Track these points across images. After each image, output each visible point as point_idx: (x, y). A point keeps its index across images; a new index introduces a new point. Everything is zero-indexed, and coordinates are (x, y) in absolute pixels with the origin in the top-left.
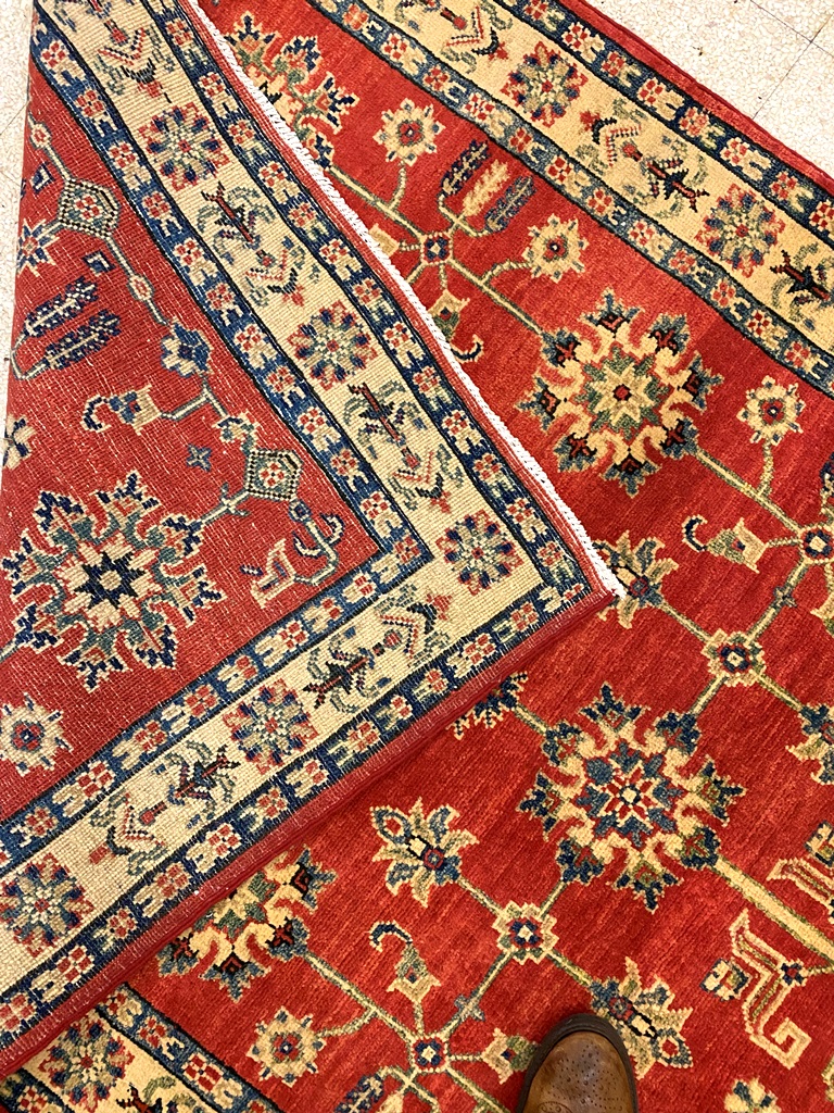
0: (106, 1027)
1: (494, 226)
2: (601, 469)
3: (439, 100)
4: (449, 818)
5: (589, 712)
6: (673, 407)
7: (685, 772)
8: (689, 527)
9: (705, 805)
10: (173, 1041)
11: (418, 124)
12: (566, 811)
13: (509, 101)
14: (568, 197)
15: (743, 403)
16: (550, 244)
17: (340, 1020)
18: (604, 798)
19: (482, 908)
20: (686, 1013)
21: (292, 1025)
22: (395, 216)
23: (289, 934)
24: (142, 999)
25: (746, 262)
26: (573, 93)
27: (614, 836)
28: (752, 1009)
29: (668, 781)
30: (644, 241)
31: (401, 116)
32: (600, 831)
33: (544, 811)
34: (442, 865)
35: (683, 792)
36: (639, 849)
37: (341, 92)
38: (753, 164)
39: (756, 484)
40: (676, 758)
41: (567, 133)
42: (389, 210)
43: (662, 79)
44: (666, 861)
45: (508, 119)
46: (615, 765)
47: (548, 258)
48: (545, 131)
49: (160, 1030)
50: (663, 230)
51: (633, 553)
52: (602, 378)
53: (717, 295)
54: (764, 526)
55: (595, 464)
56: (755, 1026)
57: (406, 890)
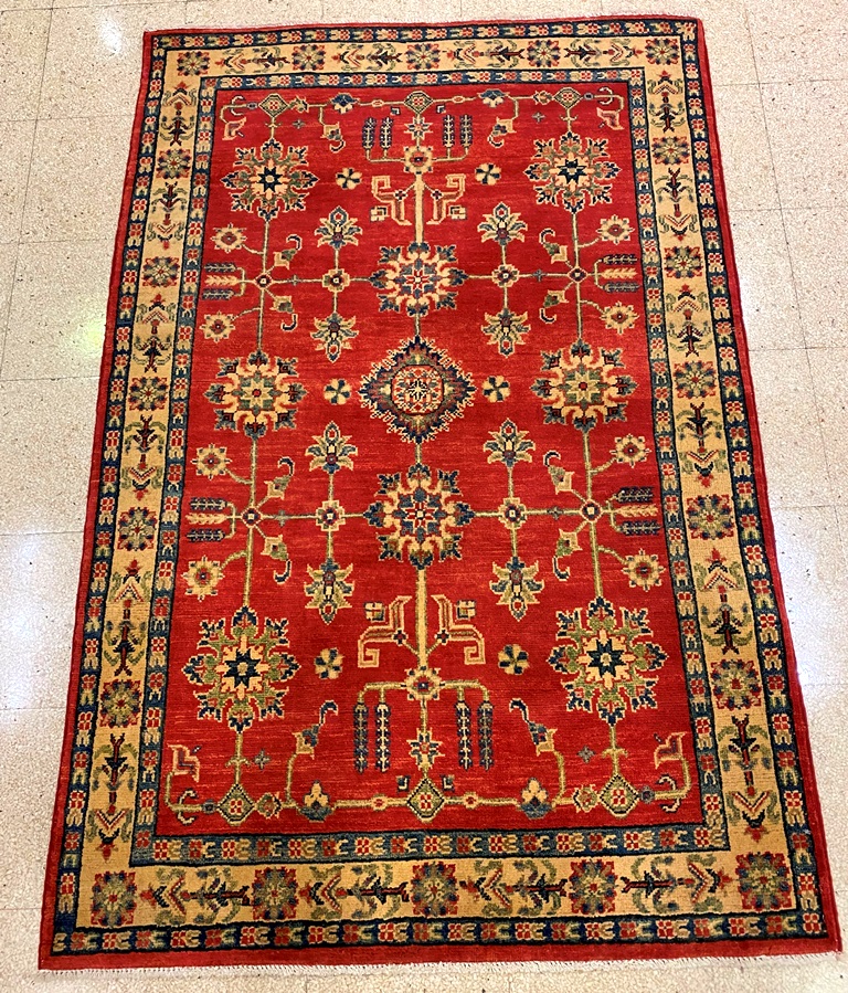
0: (168, 390)
1: (607, 288)
2: (545, 403)
3: (639, 230)
4: (353, 453)
5: (441, 473)
6: (596, 410)
7: (448, 529)
8: (552, 454)
9: (441, 548)
10: (181, 418)
11: (623, 230)
12: (391, 494)
13: (664, 255)
14: (646, 306)
15: (623, 436)
16: (620, 314)
17: (238, 473)
18: (411, 505)
19: (327, 493)
20: (349, 606)
21: (222, 457)
22: (576, 250)
23: (258, 428)
24: (189, 394)
25: (684, 392)
26: (690, 275)
27: (399, 521)
28: (371, 632)
29: (439, 525)
30: (655, 347)
31: (619, 222)
32: (395, 514)
33: (385, 486)
34: (331, 464)
35: (439, 534)
36: (401, 535)
37: (608, 195)
38: (728, 363)
39: (594, 466)
40: (451, 521)
41: (672, 285)
42: (577, 247)
43: (729, 302)
44: (405, 549)
45: (656, 260)
46: (428, 500)
47: (613, 317)
48: (665, 277)
49: (182, 410)
50: (666, 351)
51: (521, 441)
52: (582, 374)
53: (659, 391)
54: (579, 483)
55: (545, 399)
56: (365, 638)
57: (311, 458)
